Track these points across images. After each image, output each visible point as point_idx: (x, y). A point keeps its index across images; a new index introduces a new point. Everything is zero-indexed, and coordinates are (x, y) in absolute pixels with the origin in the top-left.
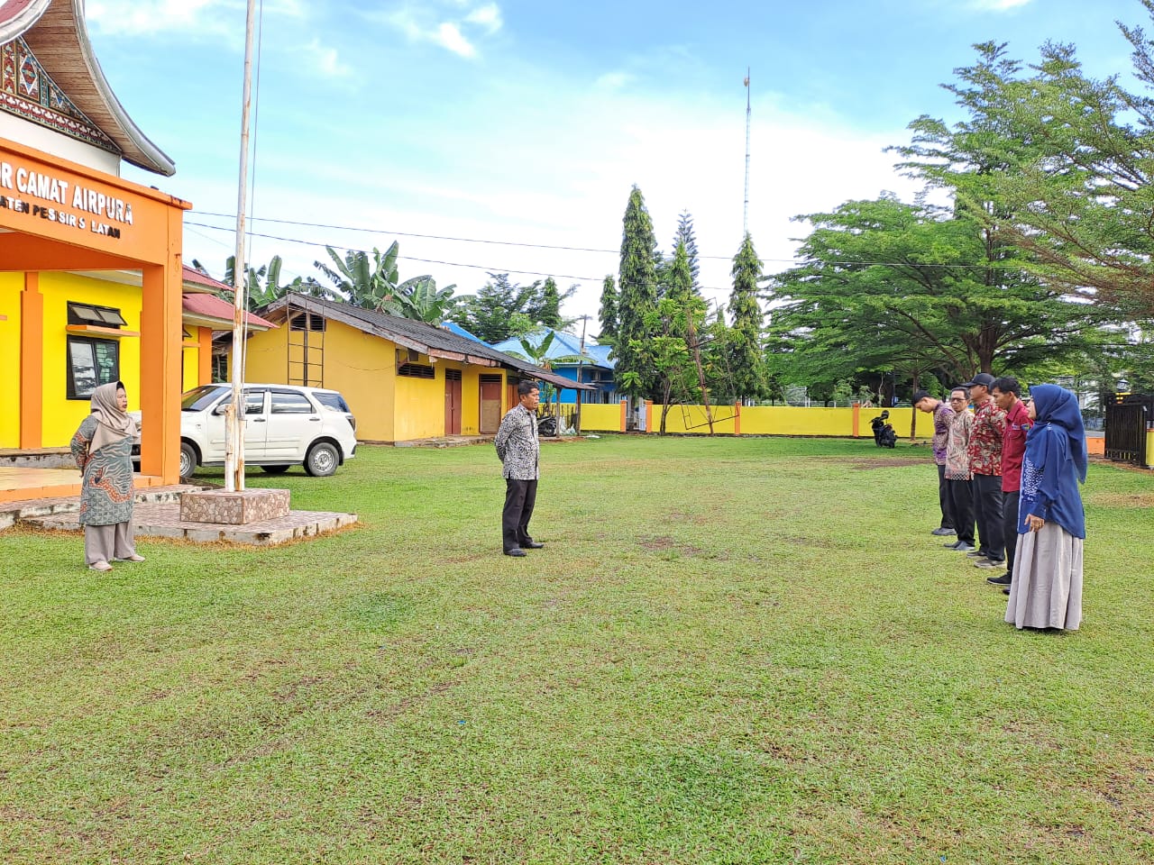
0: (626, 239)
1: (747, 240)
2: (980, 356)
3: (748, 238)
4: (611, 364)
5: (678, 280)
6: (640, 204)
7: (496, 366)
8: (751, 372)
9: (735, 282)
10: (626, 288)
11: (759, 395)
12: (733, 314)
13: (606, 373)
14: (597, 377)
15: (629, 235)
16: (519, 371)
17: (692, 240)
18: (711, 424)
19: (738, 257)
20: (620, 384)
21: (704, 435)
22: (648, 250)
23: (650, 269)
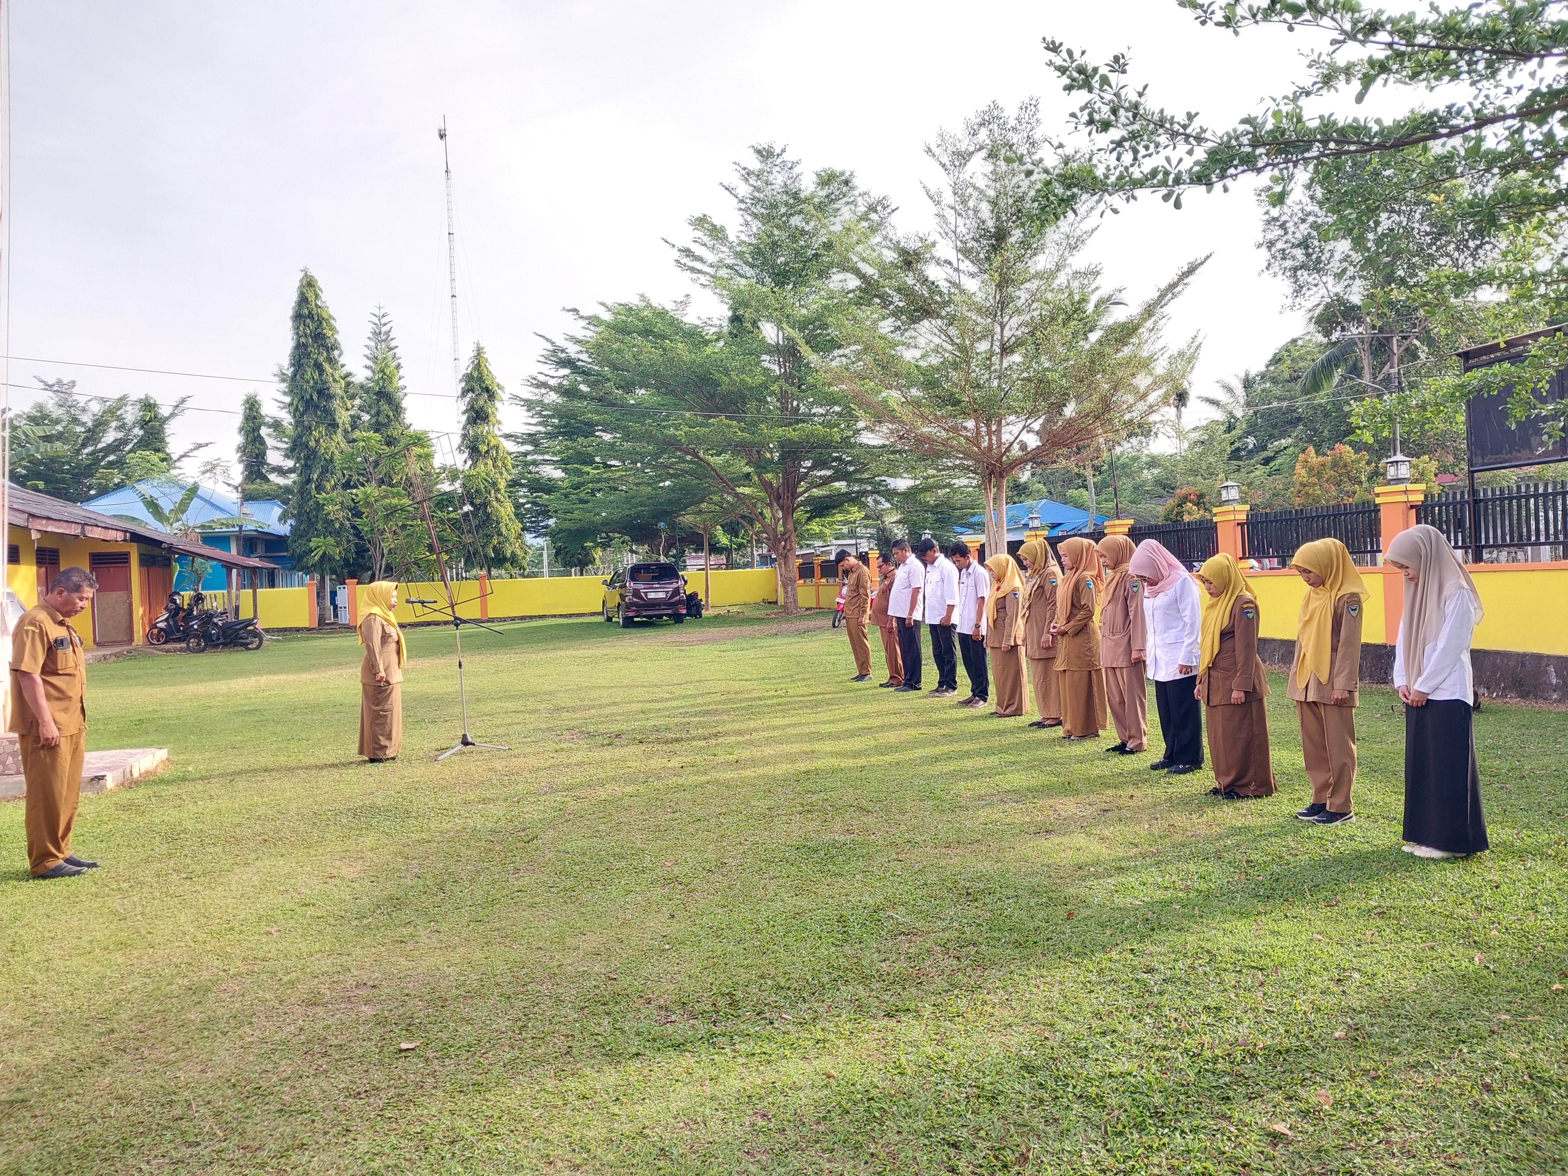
0: (299, 346)
1: (479, 354)
3: (479, 352)
4: (284, 529)
5: (385, 407)
6: (317, 296)
7: (125, 540)
8: (501, 534)
9: (467, 411)
10: (302, 415)
11: (512, 564)
12: (466, 455)
13: (275, 543)
14: (260, 550)
15: (303, 340)
16: (164, 545)
17: (391, 349)
18: (452, 606)
19: (468, 378)
20: (301, 557)
21: (437, 624)
22: (331, 361)
23: (337, 389)
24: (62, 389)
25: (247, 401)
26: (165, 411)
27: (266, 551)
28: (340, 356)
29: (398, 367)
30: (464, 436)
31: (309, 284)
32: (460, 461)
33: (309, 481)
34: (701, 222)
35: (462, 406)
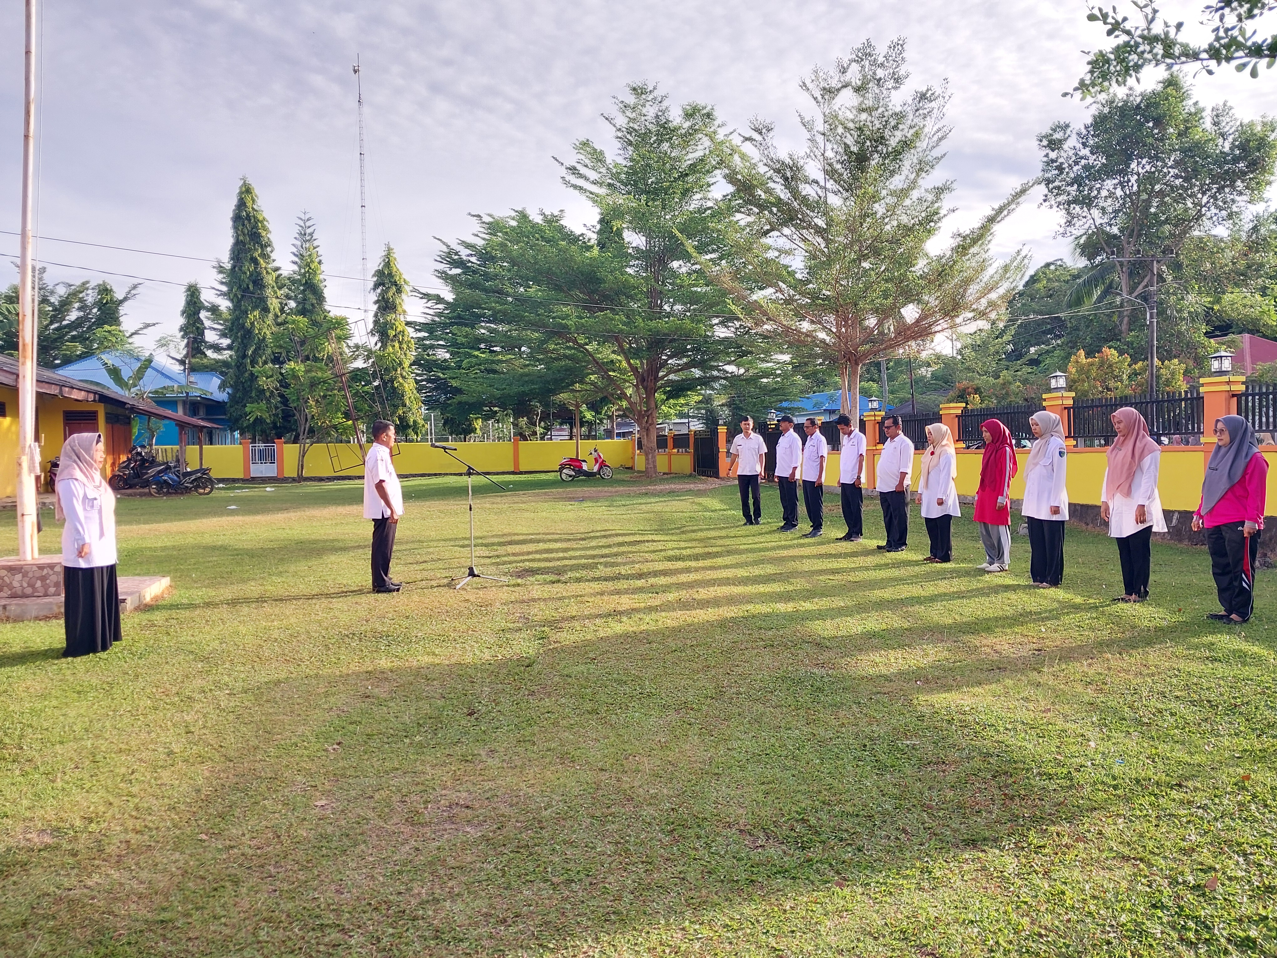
0: (238, 243)
1: (389, 254)
3: (389, 252)
4: (222, 396)
5: (309, 296)
6: (253, 201)
8: (405, 405)
9: (377, 301)
10: (239, 302)
12: (376, 338)
13: (214, 407)
14: (202, 413)
15: (241, 238)
16: (127, 406)
17: (314, 248)
19: (379, 273)
20: (237, 420)
22: (266, 256)
23: (270, 279)
25: (189, 289)
26: (119, 295)
27: (208, 413)
28: (272, 252)
29: (320, 262)
30: (376, 322)
31: (246, 191)
32: (372, 342)
33: (244, 356)
34: (583, 146)
35: (374, 297)
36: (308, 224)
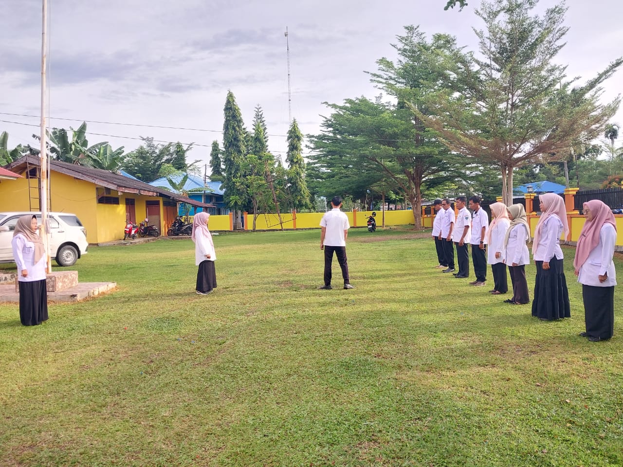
0: (227, 121)
1: (294, 122)
2: (415, 183)
4: (222, 192)
5: (258, 144)
6: (233, 101)
7: (157, 196)
8: (301, 195)
9: (289, 145)
10: (228, 148)
11: (306, 207)
12: (289, 163)
13: (219, 198)
14: (214, 200)
15: (228, 118)
16: (171, 198)
17: (263, 122)
18: (281, 224)
19: (290, 132)
20: (228, 203)
21: (277, 230)
22: (239, 127)
23: (241, 138)
24: (149, 140)
25: (213, 144)
26: (185, 148)
27: (216, 201)
28: (243, 125)
29: (265, 129)
30: (288, 155)
31: (231, 95)
32: (286, 166)
33: (231, 174)
34: (382, 61)
35: (287, 144)
36: (260, 110)
